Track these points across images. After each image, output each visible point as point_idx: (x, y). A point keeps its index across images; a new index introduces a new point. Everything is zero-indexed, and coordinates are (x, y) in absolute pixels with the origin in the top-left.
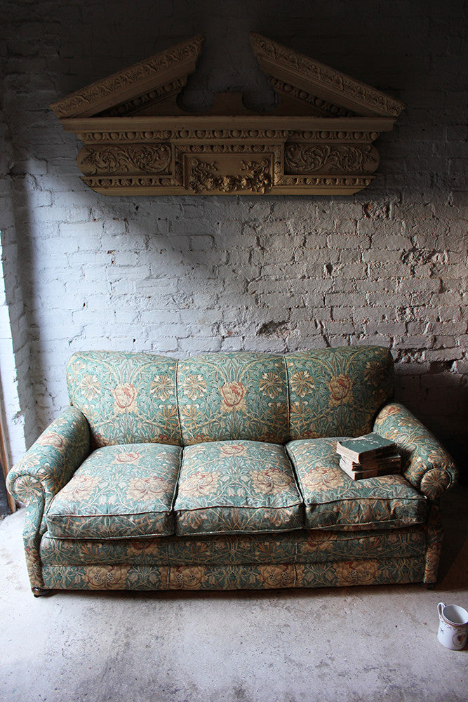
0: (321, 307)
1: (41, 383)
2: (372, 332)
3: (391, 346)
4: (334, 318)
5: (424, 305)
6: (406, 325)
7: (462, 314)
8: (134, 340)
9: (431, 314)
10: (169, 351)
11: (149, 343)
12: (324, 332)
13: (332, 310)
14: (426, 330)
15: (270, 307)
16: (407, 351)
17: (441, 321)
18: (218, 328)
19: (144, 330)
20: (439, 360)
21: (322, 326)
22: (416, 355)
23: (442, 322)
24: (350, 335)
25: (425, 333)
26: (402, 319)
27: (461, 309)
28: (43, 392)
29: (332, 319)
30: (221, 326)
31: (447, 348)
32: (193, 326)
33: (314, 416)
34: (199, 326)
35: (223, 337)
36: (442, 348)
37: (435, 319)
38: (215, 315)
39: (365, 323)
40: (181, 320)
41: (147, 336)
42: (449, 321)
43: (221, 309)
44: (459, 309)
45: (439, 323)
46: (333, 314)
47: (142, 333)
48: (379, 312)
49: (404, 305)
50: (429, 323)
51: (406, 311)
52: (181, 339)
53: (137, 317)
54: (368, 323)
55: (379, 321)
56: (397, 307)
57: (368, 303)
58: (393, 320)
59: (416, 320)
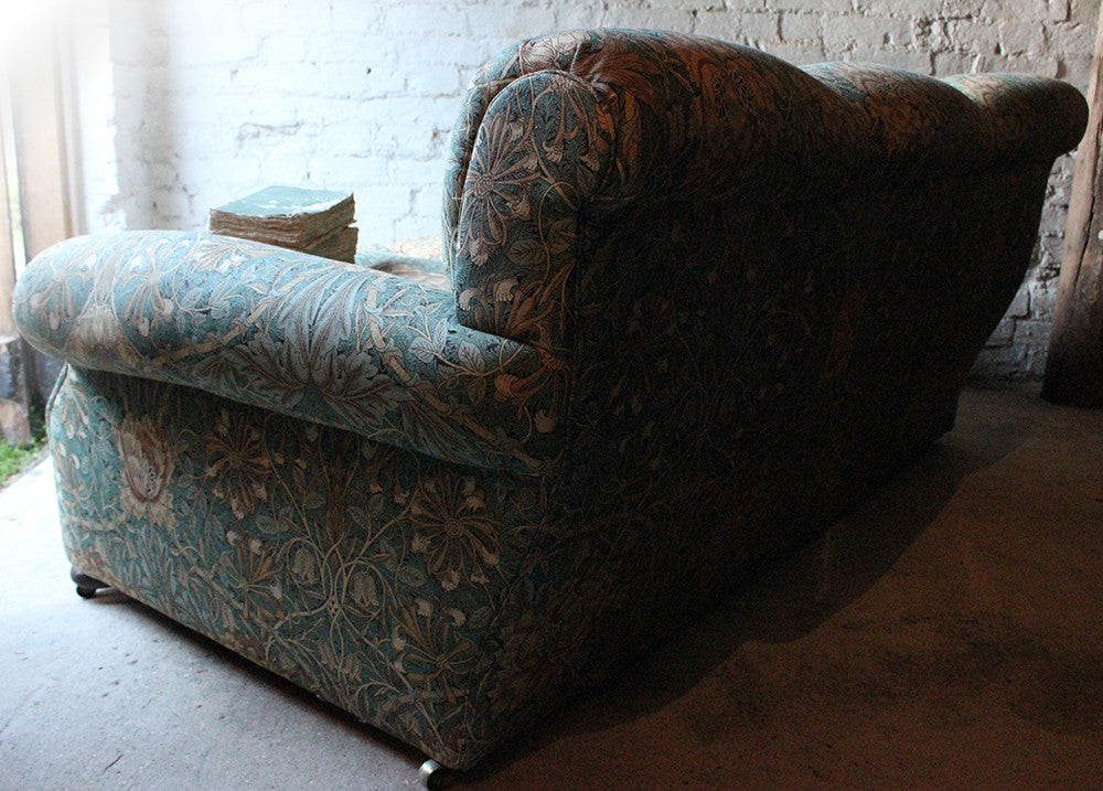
0: (759, 11)
1: (165, 161)
4: (784, 34)
5: (969, 17)
6: (933, 56)
7: (1046, 40)
8: (369, 71)
9: (984, 37)
10: (442, 95)
11: (399, 78)
13: (780, 20)
15: (653, 7)
17: (1003, 53)
19: (390, 47)
23: (1006, 56)
26: (924, 45)
27: (1045, 29)
28: (169, 184)
29: (781, 39)
32: (494, 43)
37: (992, 49)
38: (540, 20)
39: (850, 49)
40: (469, 27)
41: (397, 61)
42: (1020, 53)
43: (552, 7)
44: (1041, 29)
45: (998, 58)
46: (783, 29)
47: (386, 54)
48: (877, 27)
49: (928, 14)
50: (979, 56)
51: (932, 27)
52: (468, 68)
53: (378, 19)
54: (855, 50)
55: (877, 47)
56: (914, 18)
57: (856, 6)
58: (906, 45)
59: (953, 48)
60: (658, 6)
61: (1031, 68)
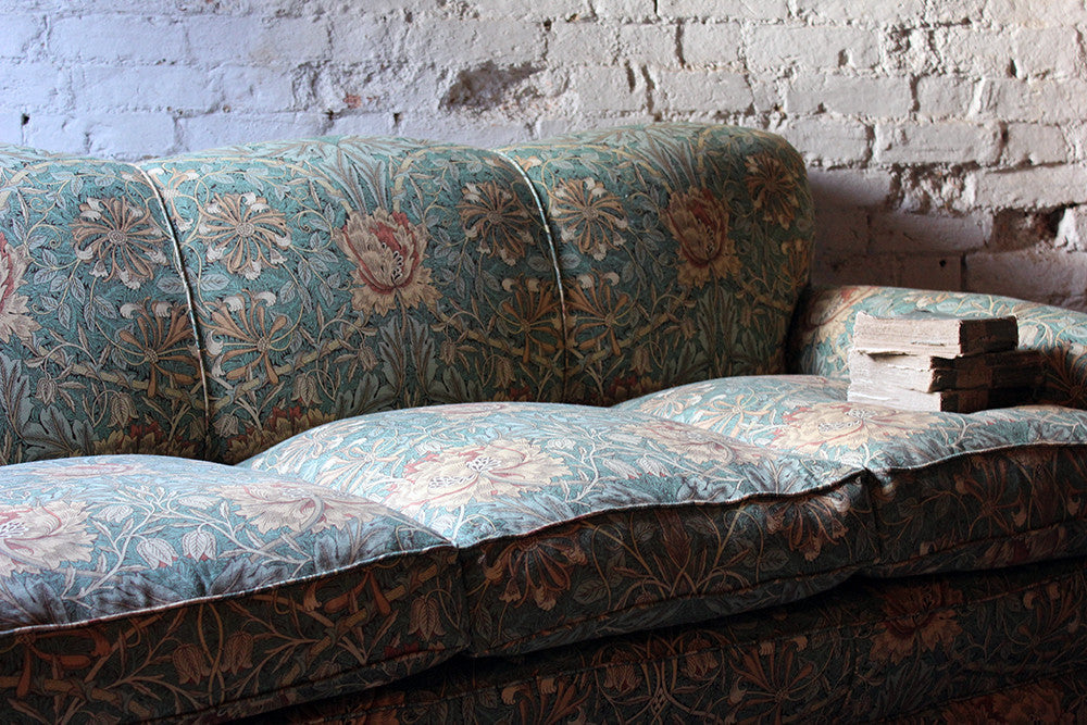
0: (647, 21)
2: (808, 106)
3: (870, 153)
4: (686, 55)
6: (915, 83)
7: (1083, 53)
8: (26, 119)
9: (990, 52)
10: (146, 159)
11: (76, 128)
12: (658, 104)
13: (680, 33)
14: (976, 105)
15: (482, 18)
16: (921, 171)
17: (1019, 74)
18: (313, 82)
19: (60, 80)
20: (1020, 204)
21: (650, 85)
22: (947, 187)
23: (1026, 79)
24: (738, 113)
25: (972, 112)
26: (900, 65)
27: (1081, 35)
29: (683, 62)
30: (325, 77)
31: (1042, 164)
32: (231, 74)
33: (644, 322)
34: (250, 74)
35: (331, 114)
36: (1026, 164)
37: (1003, 69)
38: (304, 38)
39: (787, 75)
40: (189, 50)
41: (72, 103)
42: (1045, 74)
43: (324, 16)
44: (1074, 37)
45: (1013, 81)
46: (685, 46)
47: (54, 92)
48: (828, 41)
49: (904, 19)
50: (984, 79)
51: (911, 38)
52: (188, 116)
53: (38, 36)
54: (795, 76)
55: (830, 71)
56: (883, 25)
57: (794, 10)
58: (873, 67)
59: (943, 68)
60: (490, 15)
61: (1062, 96)
